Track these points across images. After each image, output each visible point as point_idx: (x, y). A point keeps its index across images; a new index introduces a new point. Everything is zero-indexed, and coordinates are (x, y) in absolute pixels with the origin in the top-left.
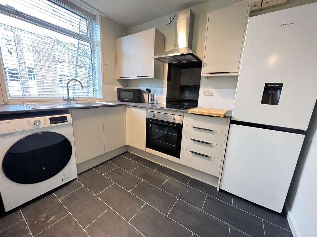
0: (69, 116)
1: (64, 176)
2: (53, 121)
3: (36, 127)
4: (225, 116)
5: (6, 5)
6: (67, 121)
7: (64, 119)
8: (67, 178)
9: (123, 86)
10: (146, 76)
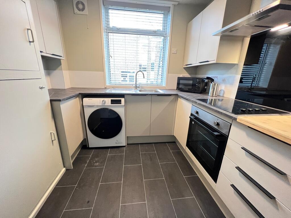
0: (123, 100)
1: (117, 141)
2: (113, 102)
3: (103, 105)
5: (113, 26)
6: (121, 104)
7: (119, 102)
8: (119, 143)
9: (189, 74)
10: (208, 61)
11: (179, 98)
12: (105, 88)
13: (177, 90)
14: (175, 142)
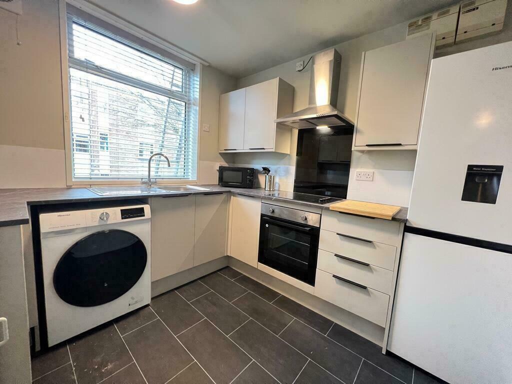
0: (147, 208)
2: (125, 214)
3: (103, 223)
4: (394, 219)
5: (85, 59)
6: (144, 216)
8: (136, 302)
9: (227, 163)
10: (264, 149)
11: (232, 197)
12: (69, 188)
13: (219, 185)
14: (228, 267)
